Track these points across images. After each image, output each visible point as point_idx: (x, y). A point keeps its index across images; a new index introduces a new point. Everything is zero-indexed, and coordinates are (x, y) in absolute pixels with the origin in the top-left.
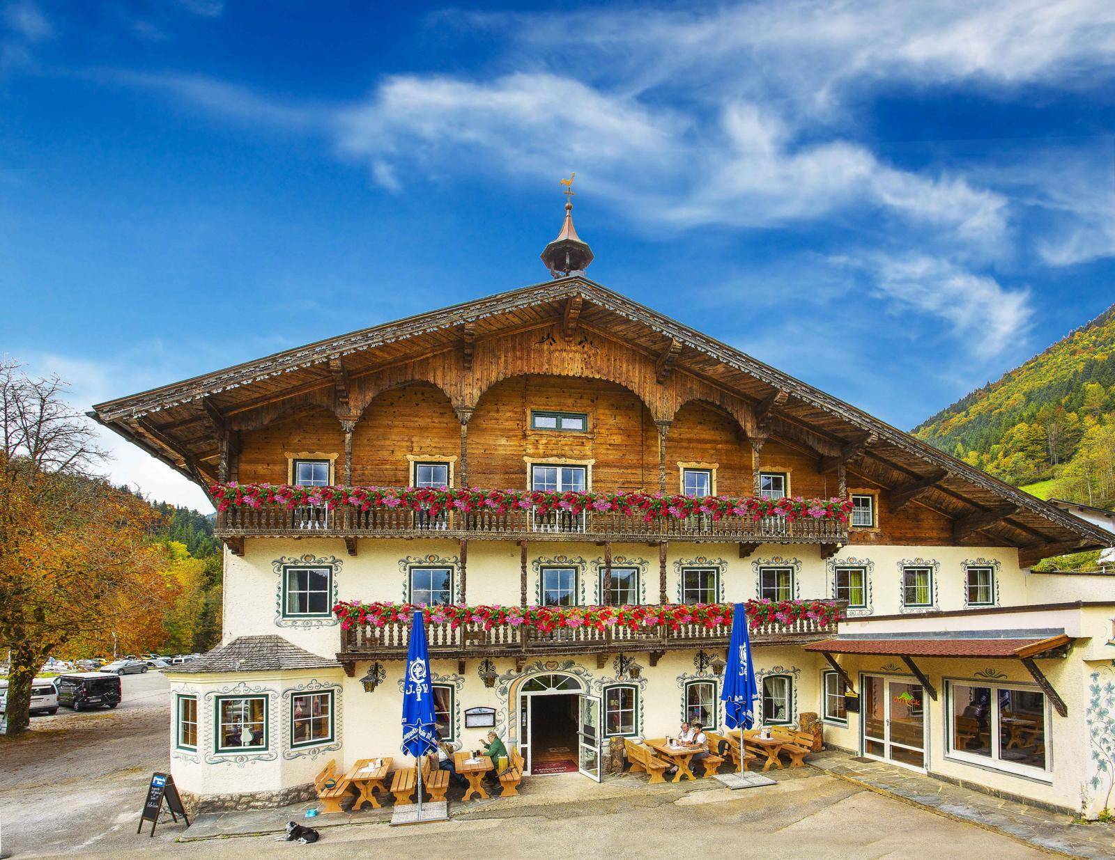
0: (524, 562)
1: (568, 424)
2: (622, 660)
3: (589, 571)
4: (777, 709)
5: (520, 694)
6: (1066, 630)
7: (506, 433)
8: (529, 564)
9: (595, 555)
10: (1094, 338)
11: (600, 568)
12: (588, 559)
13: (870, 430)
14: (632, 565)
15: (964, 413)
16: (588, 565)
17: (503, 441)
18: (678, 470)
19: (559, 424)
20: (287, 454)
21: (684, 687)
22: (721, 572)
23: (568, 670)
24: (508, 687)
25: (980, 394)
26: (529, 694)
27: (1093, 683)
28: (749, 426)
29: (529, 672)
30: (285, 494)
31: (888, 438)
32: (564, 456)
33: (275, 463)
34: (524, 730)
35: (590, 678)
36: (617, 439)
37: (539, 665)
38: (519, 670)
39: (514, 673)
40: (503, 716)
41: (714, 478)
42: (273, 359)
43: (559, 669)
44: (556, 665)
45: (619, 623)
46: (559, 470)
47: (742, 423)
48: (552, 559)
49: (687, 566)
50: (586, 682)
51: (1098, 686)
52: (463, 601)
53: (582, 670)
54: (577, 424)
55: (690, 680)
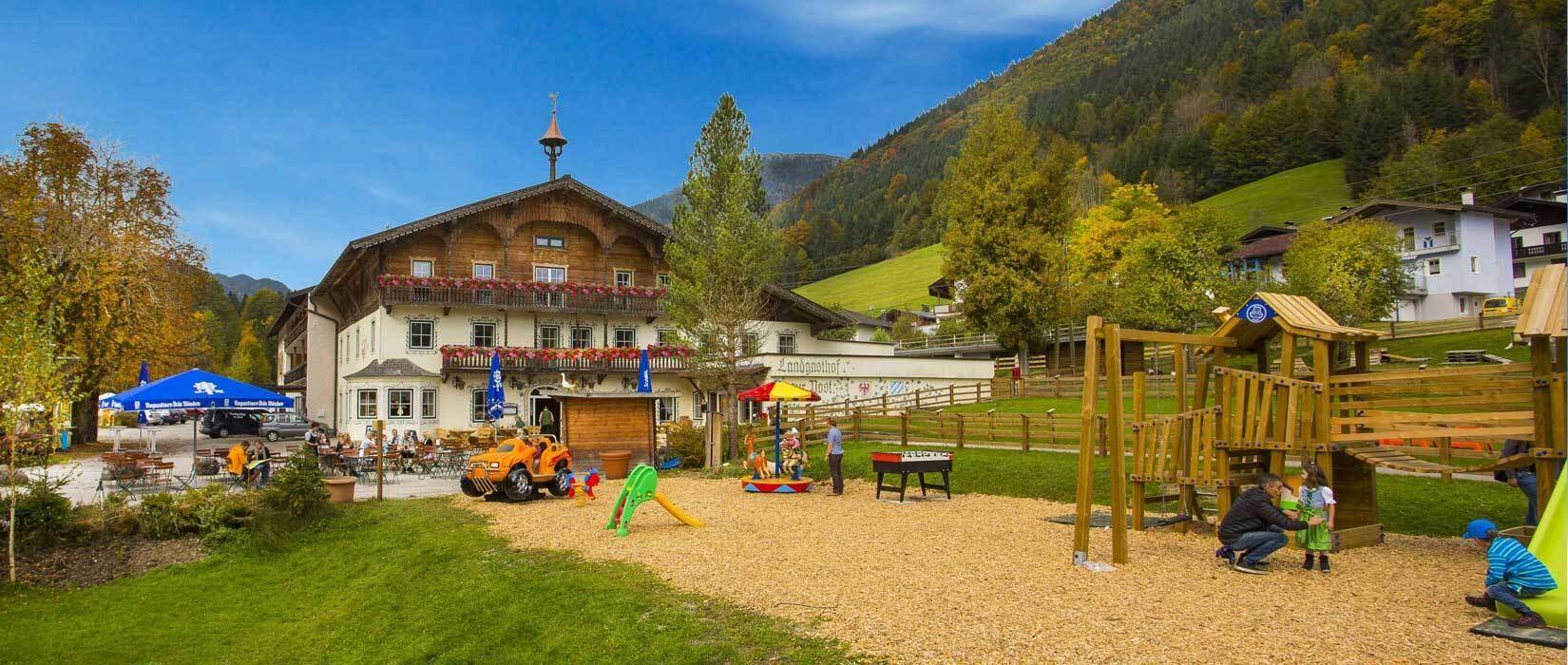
0: (535, 323)
1: (554, 243)
2: (583, 379)
3: (566, 328)
4: (669, 416)
5: (530, 396)
7: (522, 248)
8: (538, 325)
9: (569, 320)
10: (1106, 32)
11: (572, 327)
12: (566, 322)
14: (589, 326)
15: (961, 113)
16: (565, 325)
17: (521, 253)
18: (613, 271)
19: (549, 243)
20: (410, 257)
22: (636, 331)
23: (555, 384)
24: (525, 392)
25: (981, 90)
26: (535, 397)
28: (651, 251)
29: (535, 384)
30: (411, 280)
32: (553, 262)
33: (404, 262)
34: (532, 417)
36: (580, 253)
37: (540, 381)
38: (530, 384)
39: (527, 385)
40: (521, 409)
41: (633, 277)
42: (428, 219)
43: (550, 383)
44: (549, 381)
45: (583, 357)
46: (550, 270)
47: (648, 248)
48: (547, 321)
49: (618, 328)
52: (506, 343)
54: (559, 243)
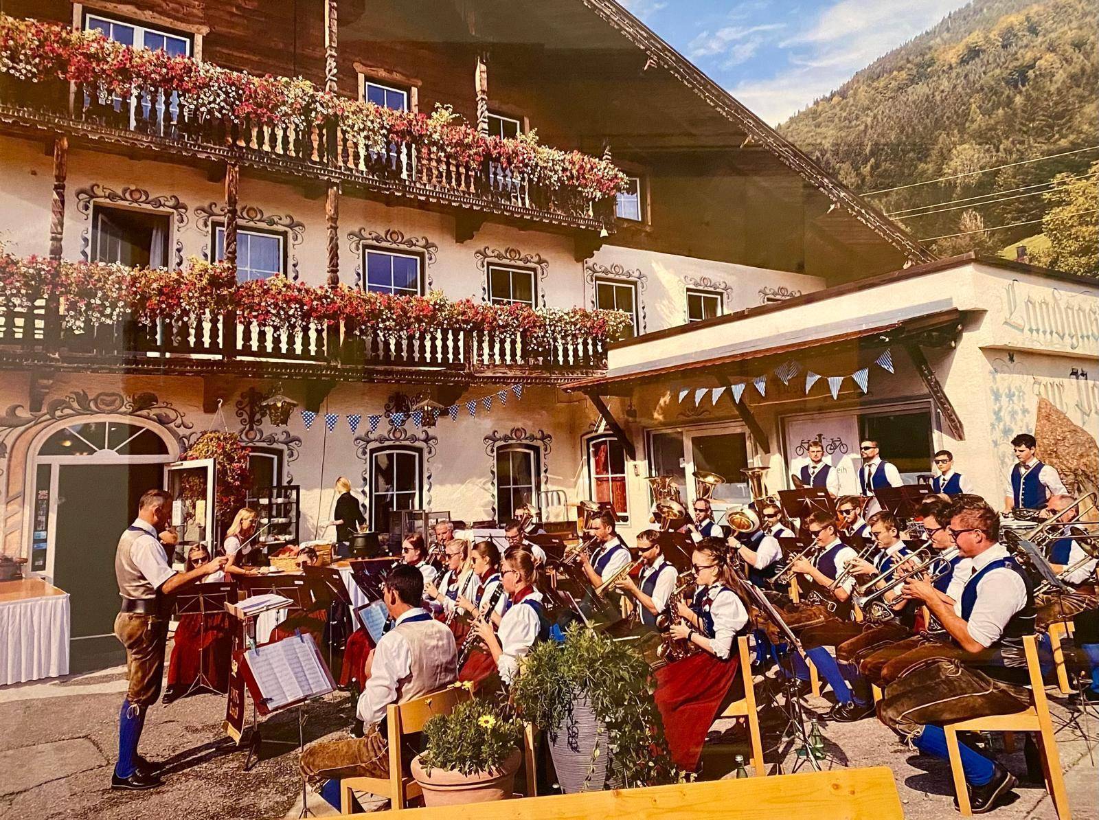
0: (60, 189)
2: (254, 399)
3: (192, 225)
5: (37, 460)
6: (954, 300)
8: (70, 193)
9: (205, 198)
11: (215, 224)
12: (192, 205)
13: (647, 49)
14: (275, 227)
16: (190, 213)
18: (355, 77)
21: (368, 456)
22: (427, 261)
23: (144, 412)
24: (9, 443)
26: (56, 462)
27: (992, 384)
29: (58, 413)
31: (671, 67)
32: (149, 6)
35: (187, 432)
36: (251, 2)
37: (83, 399)
38: (35, 407)
39: (23, 413)
41: (415, 100)
43: (123, 409)
44: (118, 402)
46: (140, 34)
48: (120, 193)
49: (370, 242)
50: (180, 439)
51: (998, 390)
53: (172, 415)
55: (377, 445)
